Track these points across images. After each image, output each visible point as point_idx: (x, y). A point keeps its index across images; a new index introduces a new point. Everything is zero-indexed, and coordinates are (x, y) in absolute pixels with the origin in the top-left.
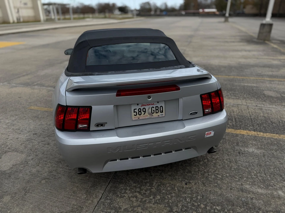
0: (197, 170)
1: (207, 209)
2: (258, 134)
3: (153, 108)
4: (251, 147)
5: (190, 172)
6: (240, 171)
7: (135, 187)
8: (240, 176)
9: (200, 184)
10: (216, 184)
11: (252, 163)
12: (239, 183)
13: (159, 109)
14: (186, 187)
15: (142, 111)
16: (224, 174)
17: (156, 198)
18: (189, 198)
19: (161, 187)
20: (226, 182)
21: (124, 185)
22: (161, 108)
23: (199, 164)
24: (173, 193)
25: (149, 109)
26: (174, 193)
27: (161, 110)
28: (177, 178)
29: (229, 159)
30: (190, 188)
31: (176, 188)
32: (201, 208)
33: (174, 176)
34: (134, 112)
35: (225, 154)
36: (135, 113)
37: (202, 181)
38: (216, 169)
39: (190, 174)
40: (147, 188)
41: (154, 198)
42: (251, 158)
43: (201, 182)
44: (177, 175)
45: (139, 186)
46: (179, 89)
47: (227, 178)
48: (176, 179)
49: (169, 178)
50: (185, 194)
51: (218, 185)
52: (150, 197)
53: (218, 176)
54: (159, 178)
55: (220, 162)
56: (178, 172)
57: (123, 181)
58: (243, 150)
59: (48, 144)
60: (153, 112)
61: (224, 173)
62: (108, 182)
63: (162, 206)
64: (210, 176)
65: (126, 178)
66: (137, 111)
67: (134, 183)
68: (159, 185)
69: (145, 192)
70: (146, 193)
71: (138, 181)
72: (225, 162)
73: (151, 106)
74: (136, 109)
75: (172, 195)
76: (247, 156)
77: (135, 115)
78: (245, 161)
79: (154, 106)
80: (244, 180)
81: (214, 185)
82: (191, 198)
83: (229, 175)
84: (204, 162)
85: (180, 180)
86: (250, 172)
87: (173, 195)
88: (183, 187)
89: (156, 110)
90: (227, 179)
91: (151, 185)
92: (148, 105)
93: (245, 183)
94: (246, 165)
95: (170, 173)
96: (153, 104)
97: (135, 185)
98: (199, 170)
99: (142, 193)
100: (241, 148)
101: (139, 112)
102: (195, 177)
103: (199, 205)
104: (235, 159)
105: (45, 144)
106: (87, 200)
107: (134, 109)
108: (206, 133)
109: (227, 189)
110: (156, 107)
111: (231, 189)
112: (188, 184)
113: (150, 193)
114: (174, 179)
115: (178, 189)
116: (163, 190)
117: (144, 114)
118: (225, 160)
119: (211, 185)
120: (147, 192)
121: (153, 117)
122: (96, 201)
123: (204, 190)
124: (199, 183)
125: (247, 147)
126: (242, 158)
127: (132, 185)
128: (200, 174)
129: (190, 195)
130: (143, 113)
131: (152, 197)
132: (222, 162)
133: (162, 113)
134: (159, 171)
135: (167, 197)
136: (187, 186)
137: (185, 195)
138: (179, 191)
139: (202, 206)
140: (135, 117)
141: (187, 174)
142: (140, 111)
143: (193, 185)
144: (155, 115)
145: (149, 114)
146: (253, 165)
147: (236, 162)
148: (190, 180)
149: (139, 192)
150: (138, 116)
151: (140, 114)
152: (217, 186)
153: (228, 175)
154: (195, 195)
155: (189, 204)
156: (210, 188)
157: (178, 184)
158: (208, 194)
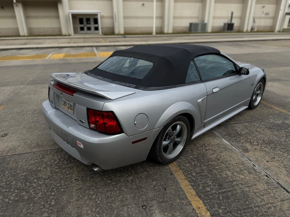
1: (51, 196)
13: (71, 107)
16: (98, 199)
18: (60, 185)
19: (68, 168)
20: (88, 203)
26: (64, 176)
30: (72, 183)
31: (69, 176)
33: (82, 171)
35: (134, 194)
41: (56, 168)
43: (82, 187)
46: (73, 95)
48: (80, 172)
50: (64, 182)
61: (100, 199)
63: (49, 174)
73: (69, 103)
81: (81, 195)
87: (61, 176)
88: (71, 179)
92: (68, 101)
101: (64, 103)
103: (53, 191)
106: (48, 146)
107: (63, 100)
108: (77, 141)
109: (77, 204)
111: (78, 208)
112: (76, 180)
116: (65, 170)
117: (66, 106)
118: (121, 196)
119: (80, 194)
122: (49, 149)
123: (72, 191)
125: (162, 212)
126: (135, 210)
128: (91, 184)
129: (63, 185)
131: (56, 167)
132: (117, 195)
133: (72, 111)
135: (58, 174)
136: (73, 181)
138: (67, 178)
139: (53, 194)
140: (63, 106)
141: (88, 177)
143: (75, 183)
145: (68, 108)
148: (81, 180)
149: (60, 161)
154: (65, 187)
155: (54, 186)
156: (75, 194)
157: (73, 175)
158: (68, 194)
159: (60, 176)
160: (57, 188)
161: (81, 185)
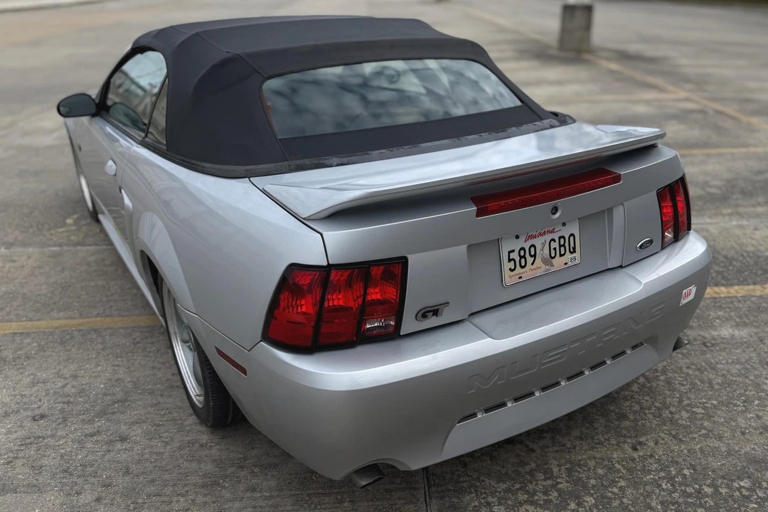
0: (637, 408)
1: (721, 493)
2: (716, 292)
3: (552, 242)
4: (721, 326)
5: (623, 417)
6: (735, 387)
7: (508, 490)
8: (743, 398)
9: (666, 439)
10: (704, 432)
11: (746, 362)
12: (751, 415)
13: (567, 245)
14: (639, 456)
15: (527, 255)
16: (706, 403)
17: (586, 504)
18: (665, 481)
19: (578, 472)
20: (723, 420)
21: (473, 495)
22: (572, 239)
23: (633, 392)
24: (617, 480)
25: (544, 245)
26: (620, 477)
27: (572, 245)
28: (603, 439)
29: (693, 364)
30: (651, 456)
31: (617, 465)
32: (707, 497)
33: (593, 438)
34: (510, 260)
36: (513, 262)
37: (667, 432)
38: (680, 395)
39: (627, 423)
40: (544, 486)
41: (579, 505)
42: (737, 351)
43: (666, 434)
44: (597, 434)
45: (518, 486)
46: (617, 178)
47: (718, 409)
48: (600, 443)
49: (582, 444)
50: (650, 474)
51: (709, 431)
52: (569, 505)
53: (693, 410)
54: (557, 451)
55: (676, 375)
56: (596, 425)
57: (465, 485)
58: (708, 336)
59: (123, 439)
60: (553, 255)
61: (704, 400)
62: (422, 499)
64: (677, 416)
65: (468, 476)
66: (515, 256)
67: (498, 482)
68: (569, 471)
69: (546, 498)
70: (550, 497)
71: (506, 474)
72: (688, 374)
73: (548, 237)
74: (513, 251)
75: (620, 484)
76: (725, 348)
77: (511, 270)
78: (730, 361)
79: (556, 236)
80: (756, 406)
81: (700, 434)
82: (671, 479)
83: (719, 403)
84: (639, 384)
85: (613, 442)
86: (758, 384)
87: (623, 484)
88: (633, 460)
89: (560, 246)
90: (719, 412)
91: (549, 475)
92: (541, 235)
93: (763, 411)
94: (739, 370)
95: (576, 433)
96: (553, 231)
97: (504, 486)
98: (642, 408)
99: (542, 502)
100: (702, 333)
101: (521, 257)
102: (643, 425)
103: (699, 491)
104: (704, 362)
105: (110, 442)
107: (510, 252)
108: (684, 292)
109: (734, 436)
110: (560, 238)
111: (743, 433)
112: (638, 447)
113: (560, 495)
114: (596, 444)
115: (623, 466)
116: (588, 478)
117: (532, 264)
118: (685, 370)
119: (695, 436)
120: (551, 495)
121: (553, 269)
123: (686, 451)
124: (663, 439)
125: (713, 327)
126: (720, 355)
127: (499, 490)
128: (651, 416)
129: (662, 474)
130: (530, 260)
132: (682, 375)
133: (574, 255)
134: (545, 435)
135: (610, 494)
137: (652, 476)
138: (630, 470)
139: (708, 490)
140: (510, 277)
141: (620, 424)
142: (524, 257)
143: (652, 448)
144: (558, 262)
145: (545, 261)
146: (752, 366)
147: (713, 368)
148: (637, 437)
149: (531, 503)
150: (518, 270)
151: (523, 264)
152: (708, 434)
153: (715, 402)
154: (672, 469)
155: (676, 495)
156: (698, 444)
157: (615, 456)
158: (700, 459)
159: (621, 487)
160: (681, 484)
161: (659, 436)
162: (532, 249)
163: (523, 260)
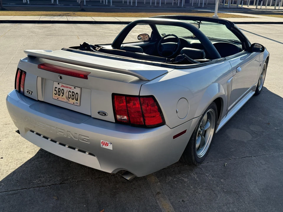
3: (70, 92)
15: (61, 92)
22: (77, 94)
25: (67, 92)
27: (77, 97)
34: (55, 90)
36: (56, 91)
60: (69, 97)
66: (57, 89)
74: (57, 88)
77: (55, 94)
89: (72, 95)
92: (66, 87)
96: (71, 88)
101: (59, 92)
107: (55, 88)
108: (102, 141)
110: (73, 92)
117: (62, 96)
121: (69, 102)
130: (61, 94)
133: (77, 102)
140: (55, 96)
142: (60, 92)
144: (71, 101)
145: (66, 97)
150: (57, 95)
162: (63, 91)
163: (59, 93)
